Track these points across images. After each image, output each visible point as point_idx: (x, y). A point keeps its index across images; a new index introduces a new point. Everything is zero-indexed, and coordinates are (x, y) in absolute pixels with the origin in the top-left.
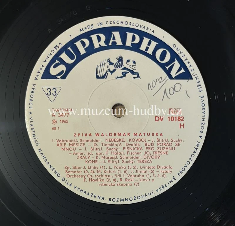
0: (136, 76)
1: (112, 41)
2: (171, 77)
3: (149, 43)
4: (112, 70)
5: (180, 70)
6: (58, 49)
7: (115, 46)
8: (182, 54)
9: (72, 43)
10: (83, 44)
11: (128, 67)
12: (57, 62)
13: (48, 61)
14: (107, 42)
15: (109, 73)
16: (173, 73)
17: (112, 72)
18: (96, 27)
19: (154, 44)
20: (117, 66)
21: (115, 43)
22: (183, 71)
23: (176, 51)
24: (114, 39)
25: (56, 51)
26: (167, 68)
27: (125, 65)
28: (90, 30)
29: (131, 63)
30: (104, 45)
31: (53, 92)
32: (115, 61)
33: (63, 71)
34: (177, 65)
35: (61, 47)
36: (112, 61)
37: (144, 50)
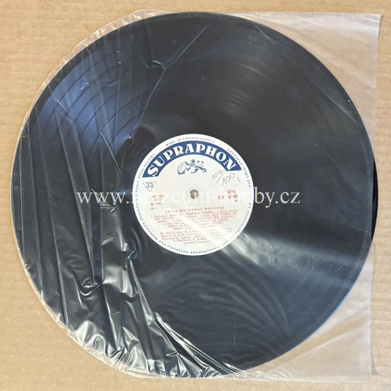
0: (204, 171)
1: (187, 150)
2: (227, 170)
3: (212, 150)
4: (188, 168)
5: (233, 164)
6: (153, 158)
7: (189, 153)
8: (234, 155)
9: (161, 154)
10: (169, 153)
11: (198, 165)
12: (152, 166)
13: (146, 166)
14: (184, 151)
15: (186, 170)
16: (229, 167)
17: (188, 170)
18: (176, 142)
19: (215, 150)
20: (191, 165)
21: (189, 151)
22: (235, 165)
23: (229, 153)
24: (188, 149)
25: (151, 160)
26: (224, 164)
27: (197, 164)
28: (173, 144)
29: (200, 163)
30: (182, 153)
31: (150, 185)
32: (189, 162)
33: (156, 172)
34: (230, 162)
35: (154, 156)
36: (188, 163)
37: (208, 154)
